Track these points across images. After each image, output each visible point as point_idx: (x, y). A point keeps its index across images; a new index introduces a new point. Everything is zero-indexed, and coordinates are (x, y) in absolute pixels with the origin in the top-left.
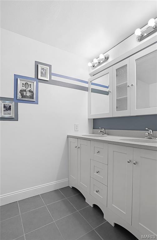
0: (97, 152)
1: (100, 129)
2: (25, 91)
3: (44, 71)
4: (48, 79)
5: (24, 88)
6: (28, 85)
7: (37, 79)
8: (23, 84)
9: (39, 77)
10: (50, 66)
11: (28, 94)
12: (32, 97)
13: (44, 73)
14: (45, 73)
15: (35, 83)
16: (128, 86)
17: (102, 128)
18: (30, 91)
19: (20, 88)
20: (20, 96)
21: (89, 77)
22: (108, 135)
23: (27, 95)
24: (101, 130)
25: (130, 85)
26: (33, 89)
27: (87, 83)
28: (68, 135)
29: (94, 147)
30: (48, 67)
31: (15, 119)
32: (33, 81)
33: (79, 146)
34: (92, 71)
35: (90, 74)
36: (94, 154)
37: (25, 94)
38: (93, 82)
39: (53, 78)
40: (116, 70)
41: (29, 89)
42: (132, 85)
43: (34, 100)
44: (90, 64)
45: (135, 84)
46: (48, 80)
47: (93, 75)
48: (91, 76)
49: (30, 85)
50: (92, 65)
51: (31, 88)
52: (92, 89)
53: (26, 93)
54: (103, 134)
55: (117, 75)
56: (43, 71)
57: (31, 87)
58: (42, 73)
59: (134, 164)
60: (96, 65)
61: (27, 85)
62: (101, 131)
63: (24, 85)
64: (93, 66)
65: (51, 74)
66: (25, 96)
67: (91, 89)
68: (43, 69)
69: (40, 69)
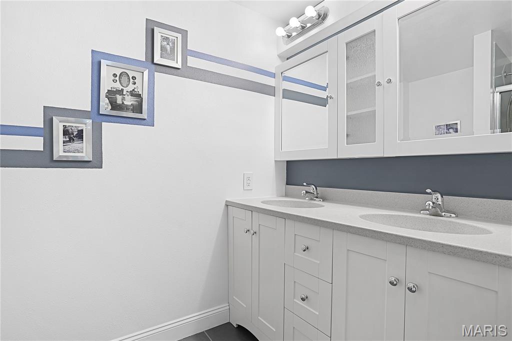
0: (304, 247)
1: (304, 186)
2: (121, 92)
3: (168, 44)
4: (179, 65)
5: (118, 86)
6: (129, 79)
7: (150, 63)
8: (115, 75)
9: (157, 59)
10: (184, 33)
11: (129, 101)
12: (138, 108)
13: (169, 49)
14: (173, 49)
15: (146, 73)
16: (379, 84)
17: (309, 185)
18: (133, 94)
19: (107, 84)
20: (106, 106)
21: (278, 62)
22: (323, 201)
23: (125, 103)
24: (307, 188)
25: (384, 82)
26: (140, 87)
27: (273, 75)
28: (226, 201)
29: (295, 235)
30: (179, 36)
31: (96, 162)
32: (141, 69)
33: (255, 229)
34: (286, 47)
35: (279, 56)
36: (295, 252)
37: (119, 101)
38: (287, 74)
39: (192, 62)
40: (347, 44)
41: (131, 87)
42: (389, 81)
43: (144, 115)
44: (281, 32)
45: (396, 79)
46: (180, 67)
47: (288, 59)
48: (283, 61)
49: (134, 78)
50: (284, 34)
51: (135, 86)
52: (284, 90)
53: (123, 99)
54: (312, 199)
55: (347, 58)
56: (165, 43)
57: (135, 83)
58: (163, 48)
59: (410, 289)
60: (294, 34)
61: (124, 79)
62: (307, 192)
63: (117, 78)
64: (289, 37)
65: (186, 52)
66: (119, 105)
67: (281, 91)
68: (166, 39)
69: (160, 38)
